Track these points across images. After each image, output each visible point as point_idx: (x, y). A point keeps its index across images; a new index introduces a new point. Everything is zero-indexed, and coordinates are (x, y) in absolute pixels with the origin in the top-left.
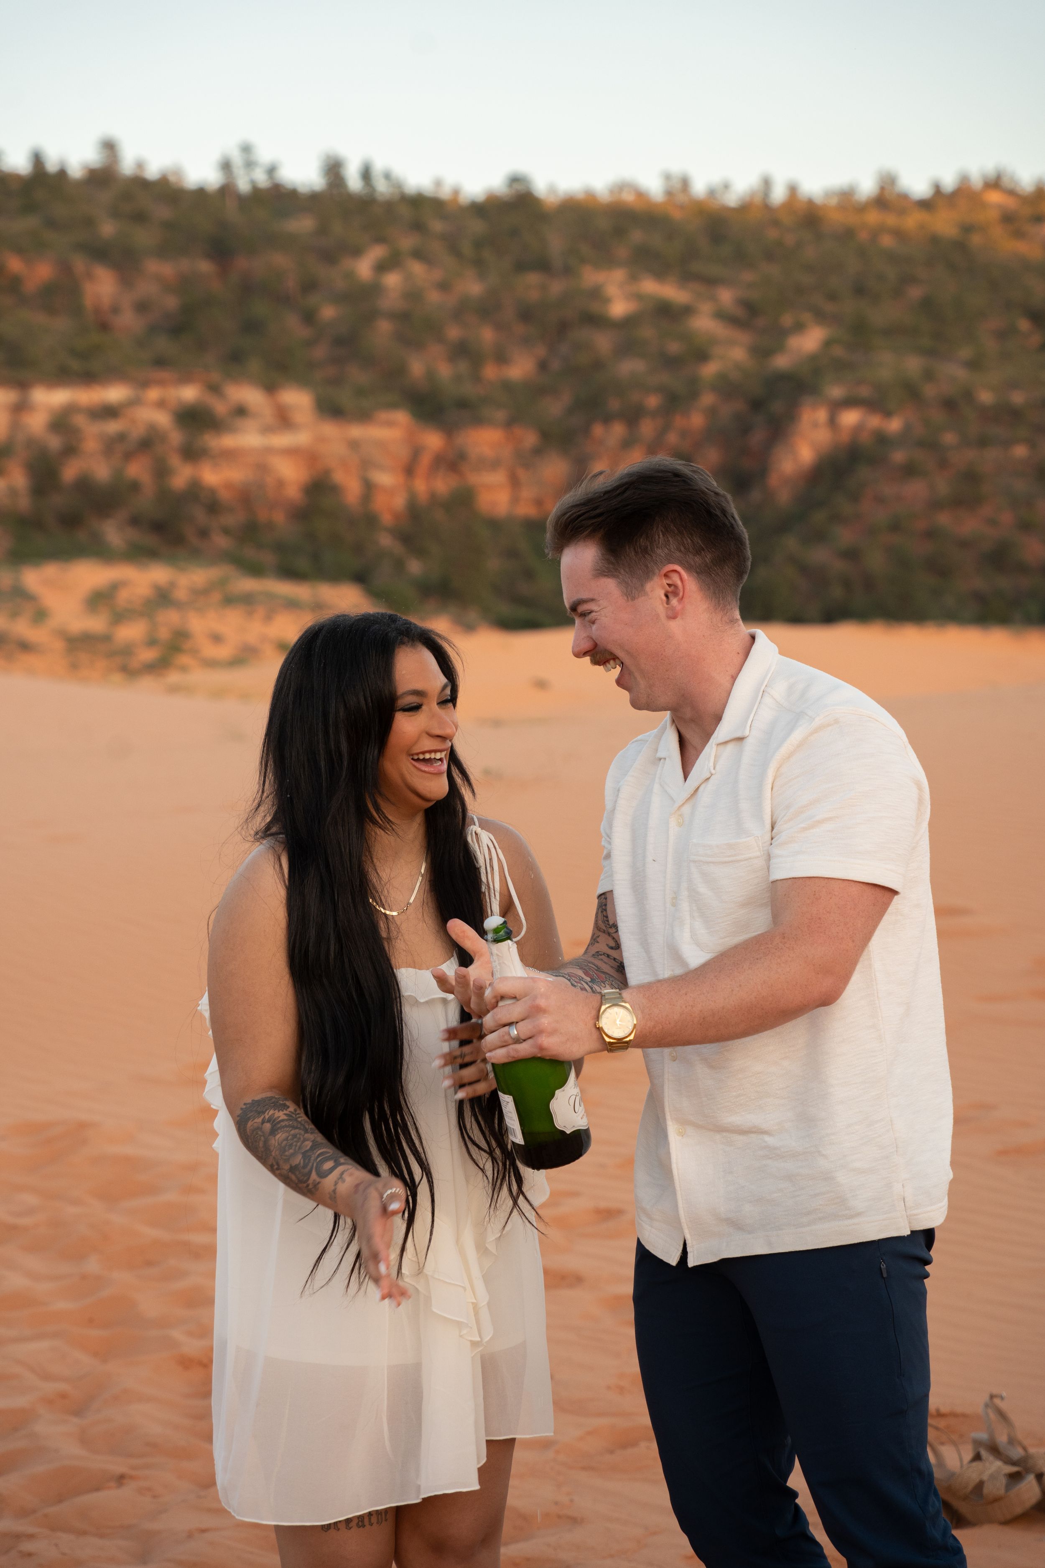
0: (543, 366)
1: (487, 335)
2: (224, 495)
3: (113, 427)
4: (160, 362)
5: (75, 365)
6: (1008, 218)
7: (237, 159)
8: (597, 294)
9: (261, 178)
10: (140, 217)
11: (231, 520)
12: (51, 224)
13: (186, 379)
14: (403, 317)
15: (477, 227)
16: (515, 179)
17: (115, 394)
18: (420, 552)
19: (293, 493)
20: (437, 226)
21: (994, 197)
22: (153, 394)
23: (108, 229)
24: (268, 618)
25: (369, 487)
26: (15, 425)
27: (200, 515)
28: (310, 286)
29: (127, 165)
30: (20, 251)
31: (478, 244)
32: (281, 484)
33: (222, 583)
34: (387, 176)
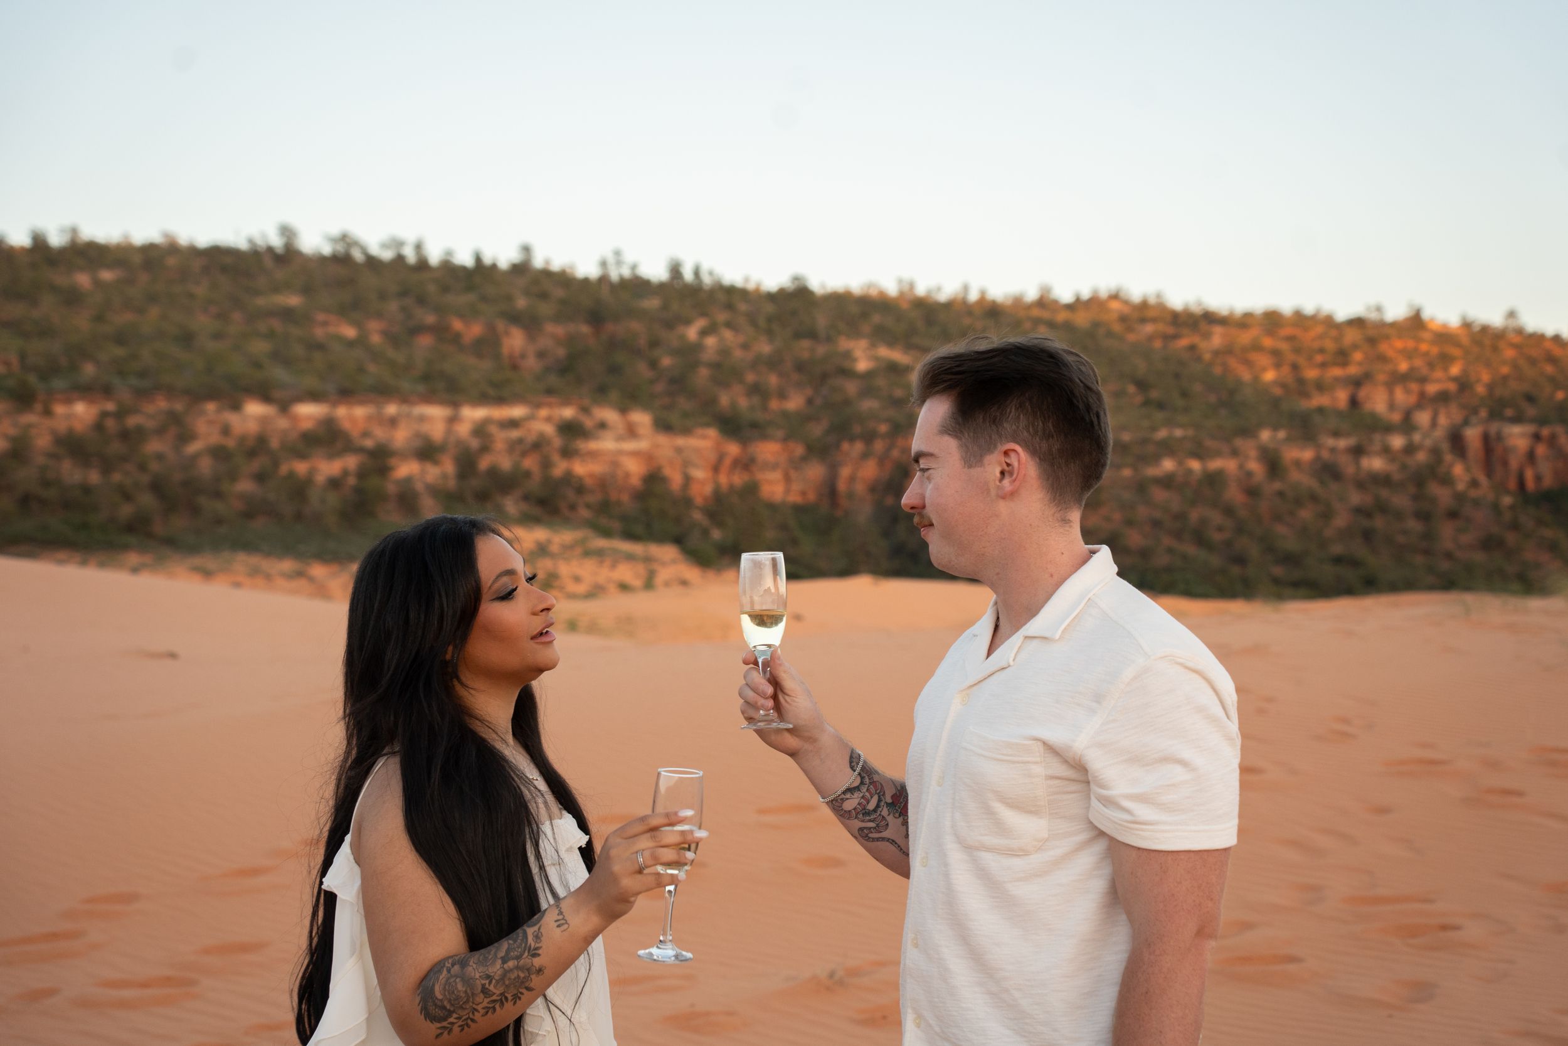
0: (810, 401)
1: (773, 380)
2: (588, 482)
3: (515, 434)
4: (550, 392)
5: (492, 392)
6: (1123, 319)
7: (611, 260)
8: (848, 355)
9: (626, 272)
10: (544, 296)
11: (593, 498)
12: (484, 299)
13: (566, 403)
14: (716, 366)
15: (770, 308)
16: (796, 279)
17: (517, 411)
18: (720, 524)
19: (635, 481)
20: (743, 307)
21: (1115, 305)
22: (544, 412)
23: (521, 303)
24: (613, 566)
25: (688, 480)
26: (449, 431)
27: (571, 494)
28: (654, 343)
29: (538, 262)
30: (461, 316)
31: (770, 320)
32: (627, 475)
33: (583, 542)
34: (711, 273)
